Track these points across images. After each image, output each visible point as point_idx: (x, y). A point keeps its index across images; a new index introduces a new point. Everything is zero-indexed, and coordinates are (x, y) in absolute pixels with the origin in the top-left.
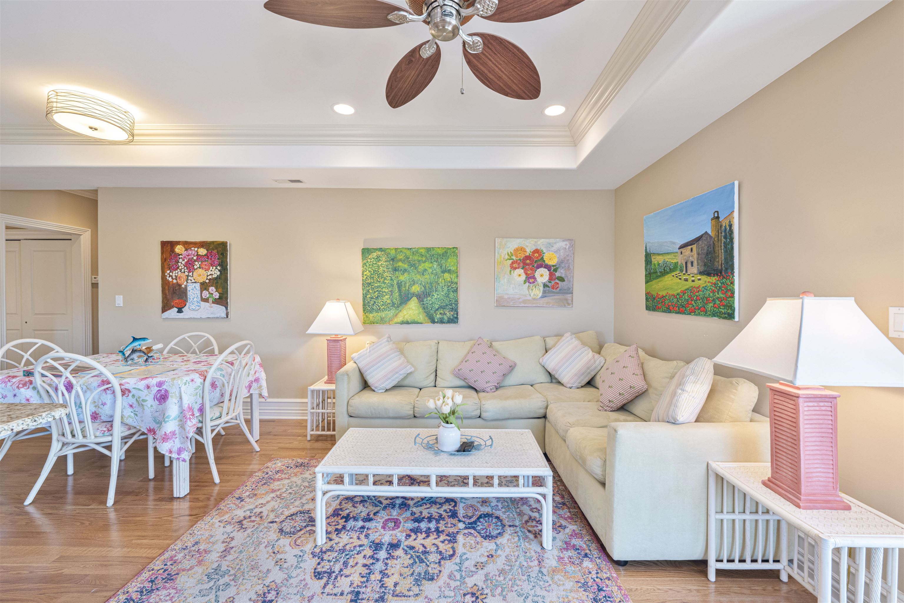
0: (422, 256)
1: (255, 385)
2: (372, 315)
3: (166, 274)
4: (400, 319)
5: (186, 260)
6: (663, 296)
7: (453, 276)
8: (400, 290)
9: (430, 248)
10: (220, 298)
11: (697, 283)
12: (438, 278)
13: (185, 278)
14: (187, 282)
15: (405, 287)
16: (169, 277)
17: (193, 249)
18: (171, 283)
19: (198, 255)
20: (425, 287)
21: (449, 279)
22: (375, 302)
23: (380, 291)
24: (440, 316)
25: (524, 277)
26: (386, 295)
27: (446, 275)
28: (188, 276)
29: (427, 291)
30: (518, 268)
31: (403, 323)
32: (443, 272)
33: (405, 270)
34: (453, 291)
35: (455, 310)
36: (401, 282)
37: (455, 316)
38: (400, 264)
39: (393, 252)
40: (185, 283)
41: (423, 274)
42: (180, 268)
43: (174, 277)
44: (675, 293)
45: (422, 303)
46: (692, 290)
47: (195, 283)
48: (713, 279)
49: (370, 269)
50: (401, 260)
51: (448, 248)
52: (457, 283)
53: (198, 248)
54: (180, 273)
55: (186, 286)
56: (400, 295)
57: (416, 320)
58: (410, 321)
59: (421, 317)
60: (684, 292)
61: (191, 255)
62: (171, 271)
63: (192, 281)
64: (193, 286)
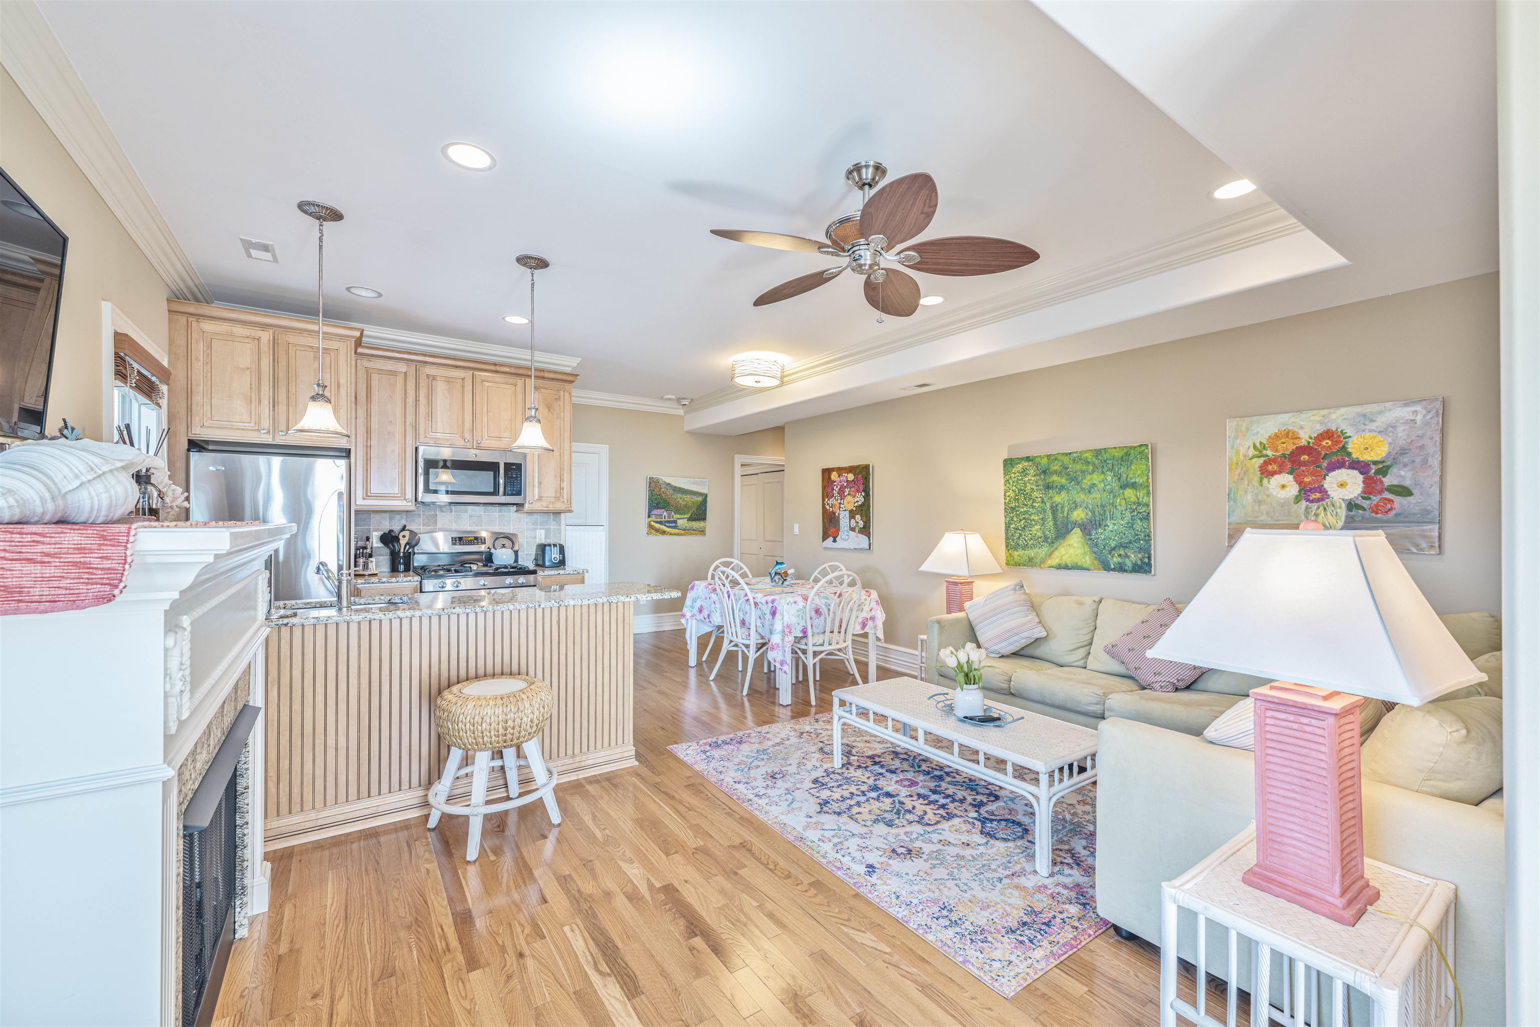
0: (1087, 463)
1: (870, 623)
2: (1018, 553)
3: (825, 502)
4: (1055, 560)
5: (839, 487)
7: (1141, 494)
8: (1055, 518)
9: (1100, 450)
10: (864, 527)
12: (1114, 497)
13: (838, 505)
14: (840, 511)
15: (1063, 512)
16: (827, 505)
17: (844, 475)
18: (829, 511)
19: (847, 481)
20: (1093, 512)
21: (1133, 499)
22: (1021, 535)
23: (1027, 519)
24: (1119, 560)
25: (1293, 489)
26: (1036, 524)
27: (1129, 493)
28: (840, 503)
29: (1097, 518)
30: (1280, 472)
31: (1059, 567)
32: (1124, 487)
33: (1062, 487)
34: (1141, 520)
35: (1147, 552)
36: (1057, 505)
37: (1146, 560)
38: (1055, 478)
39: (1045, 461)
40: (838, 511)
41: (1090, 492)
42: (835, 495)
43: (831, 505)
45: (1088, 537)
47: (846, 511)
49: (1014, 488)
50: (1055, 472)
51: (1131, 448)
52: (1148, 505)
53: (848, 474)
54: (835, 501)
55: (839, 514)
56: (1055, 524)
57: (1079, 564)
58: (1070, 565)
59: (1087, 560)
61: (842, 482)
62: (828, 499)
63: (843, 509)
64: (844, 514)
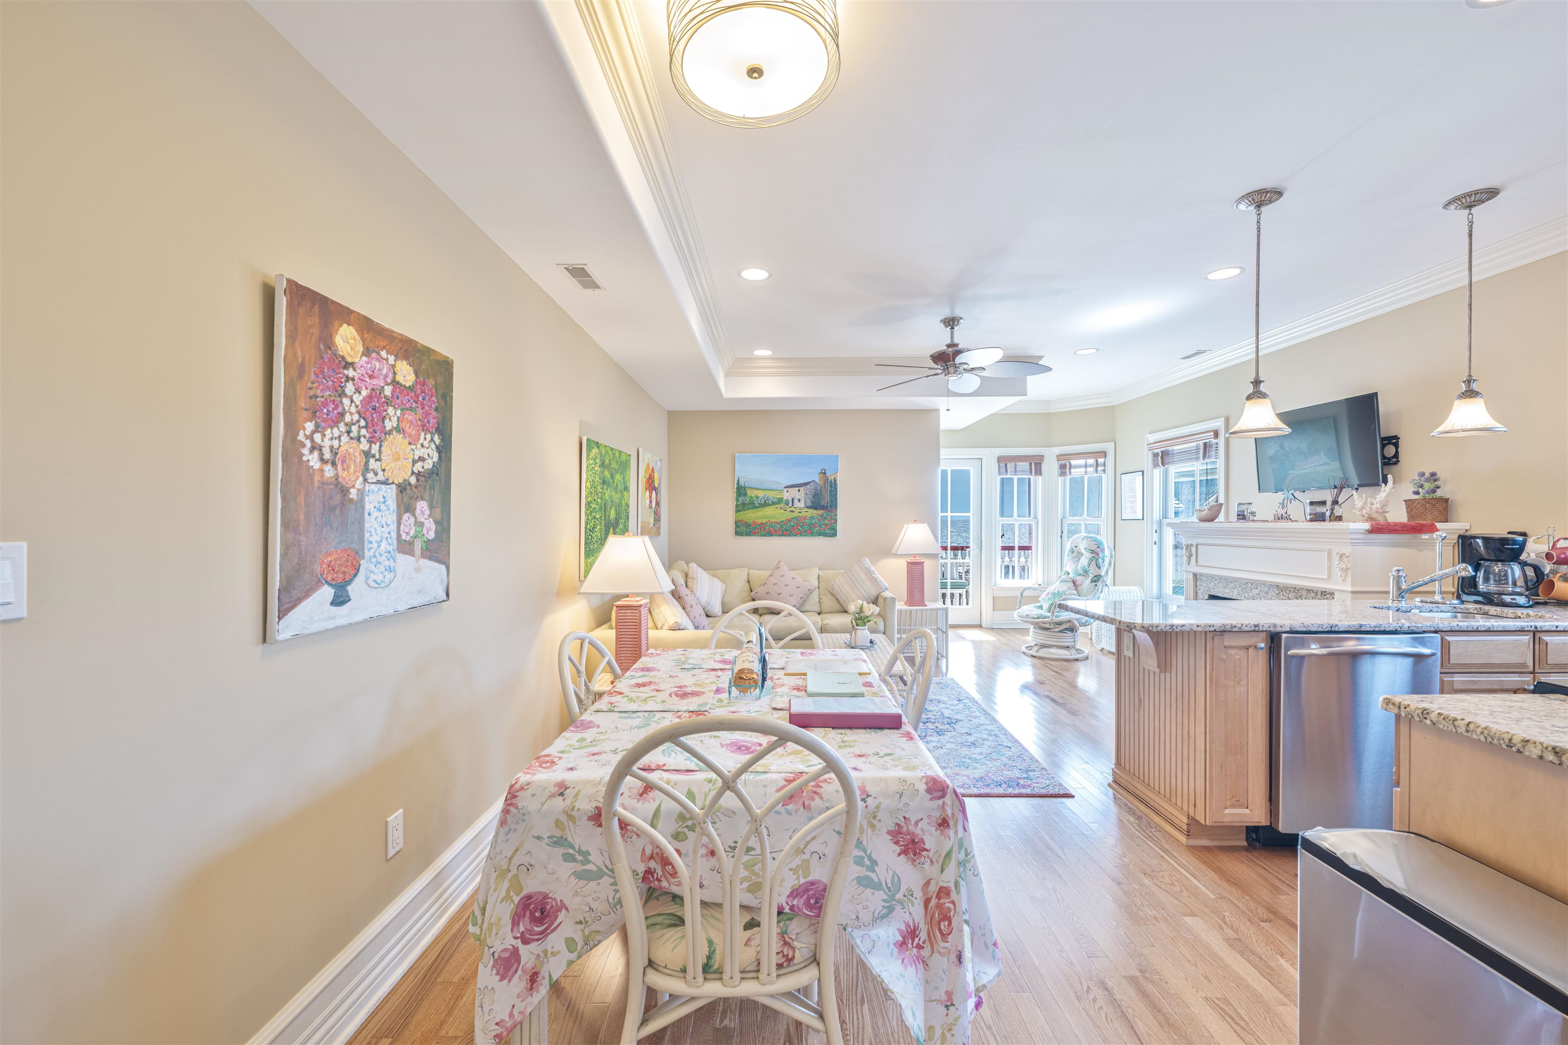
0: (617, 462)
3: (301, 437)
5: (364, 393)
6: (762, 524)
7: (628, 496)
8: (605, 516)
9: (621, 452)
10: (438, 537)
11: (803, 514)
12: (622, 498)
13: (360, 459)
14: (365, 480)
15: (608, 510)
16: (312, 449)
18: (317, 478)
20: (616, 511)
21: (626, 501)
22: (592, 538)
25: (649, 500)
26: (598, 524)
27: (626, 494)
28: (367, 454)
29: (617, 518)
30: (647, 489)
32: (625, 489)
34: (627, 518)
36: (606, 503)
39: (603, 451)
40: (359, 484)
41: (616, 491)
42: (348, 418)
43: (327, 455)
44: (779, 521)
46: (797, 518)
47: (385, 483)
48: (820, 512)
50: (607, 466)
51: (628, 455)
52: (629, 507)
54: (345, 438)
55: (361, 493)
56: (605, 524)
60: (790, 520)
61: (377, 378)
62: (317, 425)
63: (379, 478)
64: (381, 493)
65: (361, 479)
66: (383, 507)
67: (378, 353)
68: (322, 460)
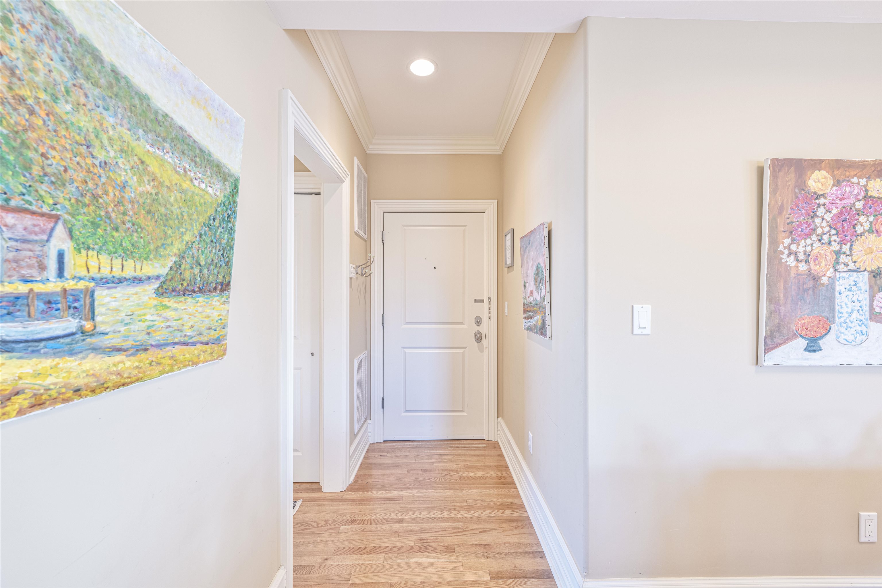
3: (781, 248)
5: (835, 211)
16: (790, 254)
17: (855, 180)
18: (793, 272)
19: (867, 197)
28: (838, 253)
40: (830, 272)
42: (819, 231)
43: (801, 256)
47: (857, 271)
53: (869, 178)
54: (816, 245)
55: (832, 280)
61: (849, 198)
62: (793, 240)
63: (849, 268)
64: (852, 279)
65: (832, 270)
66: (854, 288)
67: (849, 181)
68: (797, 260)
